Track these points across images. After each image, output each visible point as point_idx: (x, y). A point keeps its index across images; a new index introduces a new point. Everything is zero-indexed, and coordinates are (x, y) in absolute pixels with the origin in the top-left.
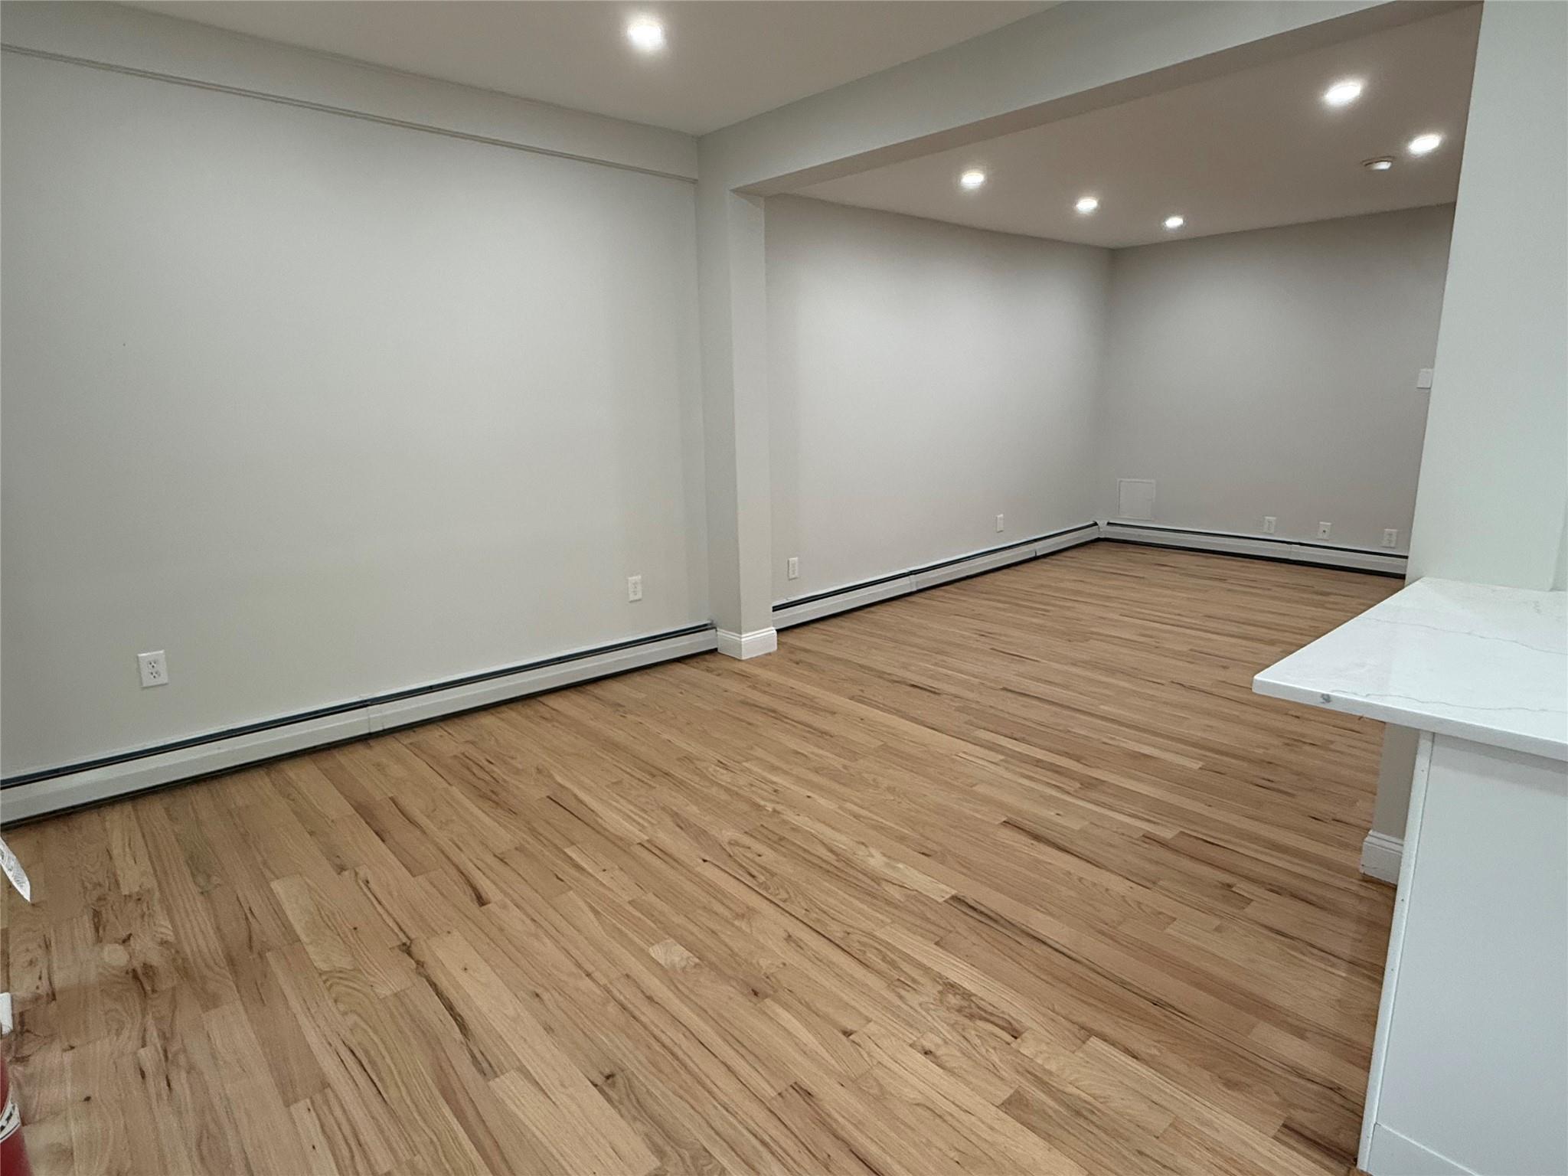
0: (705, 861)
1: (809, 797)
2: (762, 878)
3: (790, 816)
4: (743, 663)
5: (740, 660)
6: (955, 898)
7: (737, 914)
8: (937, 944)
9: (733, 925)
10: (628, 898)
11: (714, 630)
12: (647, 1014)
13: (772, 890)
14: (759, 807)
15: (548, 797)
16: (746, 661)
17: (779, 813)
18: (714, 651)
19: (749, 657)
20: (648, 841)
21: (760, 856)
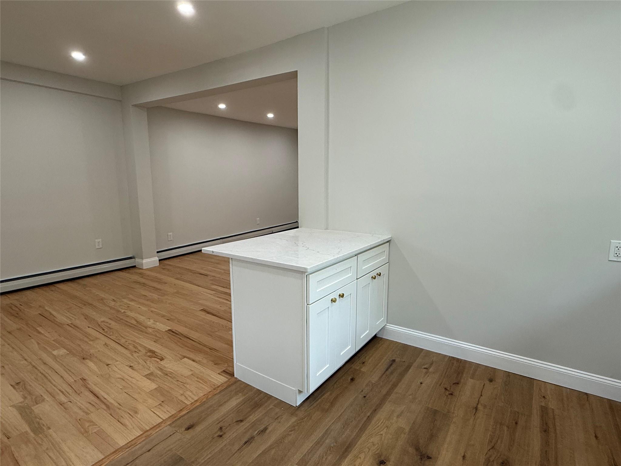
0: (89, 327)
1: (139, 307)
2: (106, 330)
3: (129, 313)
4: (144, 270)
5: (143, 269)
6: (169, 330)
7: (91, 340)
8: (155, 342)
9: (88, 343)
10: (53, 339)
11: (134, 259)
12: (42, 367)
13: (108, 333)
14: (119, 311)
15: (39, 314)
16: (145, 269)
17: (125, 312)
18: (134, 267)
19: (146, 268)
20: (71, 324)
21: (110, 324)
